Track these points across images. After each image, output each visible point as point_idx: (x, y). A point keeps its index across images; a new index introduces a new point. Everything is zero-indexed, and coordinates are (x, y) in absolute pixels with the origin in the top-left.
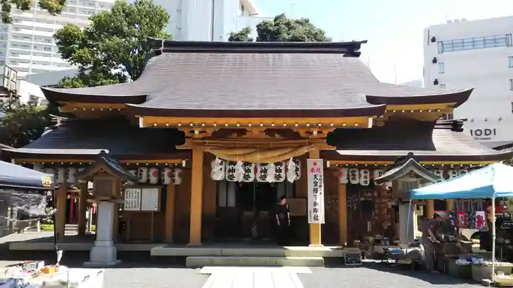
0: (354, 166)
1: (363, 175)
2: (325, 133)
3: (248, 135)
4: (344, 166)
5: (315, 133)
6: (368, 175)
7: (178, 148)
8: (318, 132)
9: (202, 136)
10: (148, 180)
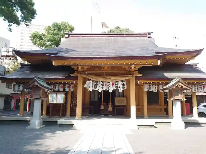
0: (150, 83)
1: (154, 87)
2: (137, 68)
3: (103, 69)
4: (146, 83)
5: (133, 68)
6: (157, 87)
7: (72, 75)
8: (134, 68)
9: (82, 70)
10: (59, 90)
